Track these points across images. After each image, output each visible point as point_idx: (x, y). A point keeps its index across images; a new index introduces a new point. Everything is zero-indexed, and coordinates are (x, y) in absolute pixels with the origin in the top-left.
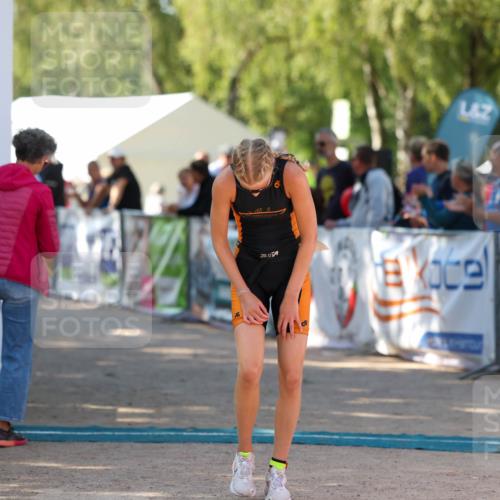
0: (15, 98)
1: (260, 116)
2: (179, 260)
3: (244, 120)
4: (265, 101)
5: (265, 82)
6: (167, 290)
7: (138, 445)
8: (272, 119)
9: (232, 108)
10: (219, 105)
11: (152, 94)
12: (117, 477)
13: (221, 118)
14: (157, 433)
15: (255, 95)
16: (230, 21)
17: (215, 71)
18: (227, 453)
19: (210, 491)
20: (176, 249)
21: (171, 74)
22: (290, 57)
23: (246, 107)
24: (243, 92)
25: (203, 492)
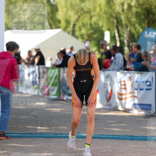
0: (5, 31)
1: (82, 36)
2: (57, 81)
3: (77, 37)
4: (83, 31)
5: (84, 25)
6: (53, 90)
7: (44, 139)
8: (86, 37)
9: (73, 34)
10: (69, 33)
11: (48, 29)
12: (37, 149)
13: (70, 37)
14: (50, 135)
15: (80, 29)
16: (72, 6)
17: (68, 22)
19: (66, 153)
20: (56, 78)
21: (54, 23)
22: (91, 18)
23: (77, 33)
24: (77, 28)
25: (64, 154)
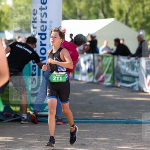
1: (135, 24)
2: (111, 68)
3: (130, 26)
4: (136, 19)
5: (137, 15)
6: (107, 77)
7: (99, 124)
8: (139, 26)
9: (126, 22)
10: (122, 22)
11: (102, 18)
12: (93, 134)
13: (123, 26)
14: (105, 121)
15: (133, 18)
17: (121, 12)
18: (126, 126)
19: (121, 138)
20: (110, 65)
22: (143, 7)
23: (130, 22)
24: (130, 18)
25: (119, 138)
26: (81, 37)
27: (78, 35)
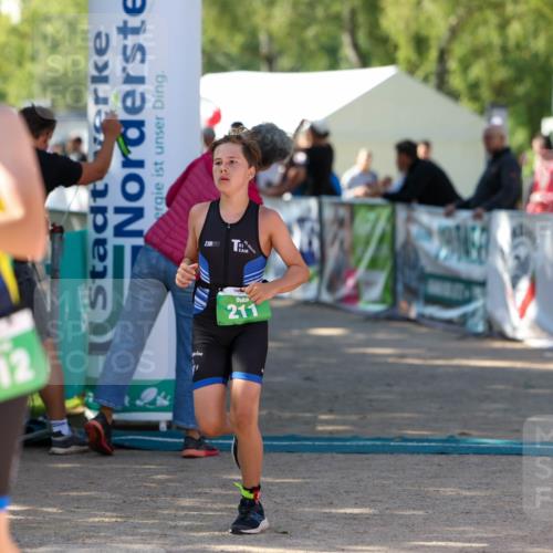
0: (204, 73)
1: (473, 91)
2: (385, 250)
3: (454, 96)
4: (477, 70)
5: (477, 53)
6: (369, 284)
7: (341, 456)
8: (486, 94)
9: (442, 83)
10: (426, 79)
11: (351, 67)
12: (318, 492)
13: (429, 93)
14: (361, 443)
15: (465, 66)
17: (420, 43)
18: (439, 465)
19: (422, 508)
20: (381, 239)
22: (503, 26)
23: (456, 82)
24: (453, 65)
25: (414, 509)
26: (269, 136)
27: (260, 126)
